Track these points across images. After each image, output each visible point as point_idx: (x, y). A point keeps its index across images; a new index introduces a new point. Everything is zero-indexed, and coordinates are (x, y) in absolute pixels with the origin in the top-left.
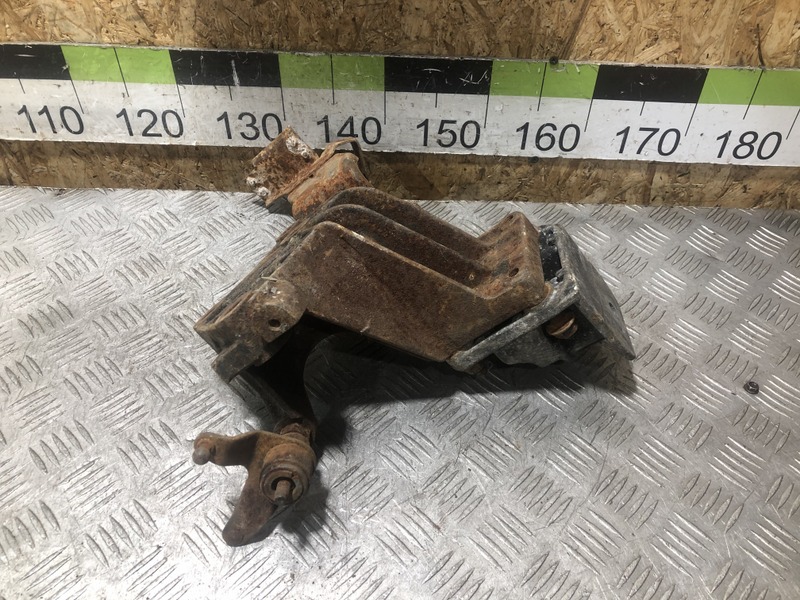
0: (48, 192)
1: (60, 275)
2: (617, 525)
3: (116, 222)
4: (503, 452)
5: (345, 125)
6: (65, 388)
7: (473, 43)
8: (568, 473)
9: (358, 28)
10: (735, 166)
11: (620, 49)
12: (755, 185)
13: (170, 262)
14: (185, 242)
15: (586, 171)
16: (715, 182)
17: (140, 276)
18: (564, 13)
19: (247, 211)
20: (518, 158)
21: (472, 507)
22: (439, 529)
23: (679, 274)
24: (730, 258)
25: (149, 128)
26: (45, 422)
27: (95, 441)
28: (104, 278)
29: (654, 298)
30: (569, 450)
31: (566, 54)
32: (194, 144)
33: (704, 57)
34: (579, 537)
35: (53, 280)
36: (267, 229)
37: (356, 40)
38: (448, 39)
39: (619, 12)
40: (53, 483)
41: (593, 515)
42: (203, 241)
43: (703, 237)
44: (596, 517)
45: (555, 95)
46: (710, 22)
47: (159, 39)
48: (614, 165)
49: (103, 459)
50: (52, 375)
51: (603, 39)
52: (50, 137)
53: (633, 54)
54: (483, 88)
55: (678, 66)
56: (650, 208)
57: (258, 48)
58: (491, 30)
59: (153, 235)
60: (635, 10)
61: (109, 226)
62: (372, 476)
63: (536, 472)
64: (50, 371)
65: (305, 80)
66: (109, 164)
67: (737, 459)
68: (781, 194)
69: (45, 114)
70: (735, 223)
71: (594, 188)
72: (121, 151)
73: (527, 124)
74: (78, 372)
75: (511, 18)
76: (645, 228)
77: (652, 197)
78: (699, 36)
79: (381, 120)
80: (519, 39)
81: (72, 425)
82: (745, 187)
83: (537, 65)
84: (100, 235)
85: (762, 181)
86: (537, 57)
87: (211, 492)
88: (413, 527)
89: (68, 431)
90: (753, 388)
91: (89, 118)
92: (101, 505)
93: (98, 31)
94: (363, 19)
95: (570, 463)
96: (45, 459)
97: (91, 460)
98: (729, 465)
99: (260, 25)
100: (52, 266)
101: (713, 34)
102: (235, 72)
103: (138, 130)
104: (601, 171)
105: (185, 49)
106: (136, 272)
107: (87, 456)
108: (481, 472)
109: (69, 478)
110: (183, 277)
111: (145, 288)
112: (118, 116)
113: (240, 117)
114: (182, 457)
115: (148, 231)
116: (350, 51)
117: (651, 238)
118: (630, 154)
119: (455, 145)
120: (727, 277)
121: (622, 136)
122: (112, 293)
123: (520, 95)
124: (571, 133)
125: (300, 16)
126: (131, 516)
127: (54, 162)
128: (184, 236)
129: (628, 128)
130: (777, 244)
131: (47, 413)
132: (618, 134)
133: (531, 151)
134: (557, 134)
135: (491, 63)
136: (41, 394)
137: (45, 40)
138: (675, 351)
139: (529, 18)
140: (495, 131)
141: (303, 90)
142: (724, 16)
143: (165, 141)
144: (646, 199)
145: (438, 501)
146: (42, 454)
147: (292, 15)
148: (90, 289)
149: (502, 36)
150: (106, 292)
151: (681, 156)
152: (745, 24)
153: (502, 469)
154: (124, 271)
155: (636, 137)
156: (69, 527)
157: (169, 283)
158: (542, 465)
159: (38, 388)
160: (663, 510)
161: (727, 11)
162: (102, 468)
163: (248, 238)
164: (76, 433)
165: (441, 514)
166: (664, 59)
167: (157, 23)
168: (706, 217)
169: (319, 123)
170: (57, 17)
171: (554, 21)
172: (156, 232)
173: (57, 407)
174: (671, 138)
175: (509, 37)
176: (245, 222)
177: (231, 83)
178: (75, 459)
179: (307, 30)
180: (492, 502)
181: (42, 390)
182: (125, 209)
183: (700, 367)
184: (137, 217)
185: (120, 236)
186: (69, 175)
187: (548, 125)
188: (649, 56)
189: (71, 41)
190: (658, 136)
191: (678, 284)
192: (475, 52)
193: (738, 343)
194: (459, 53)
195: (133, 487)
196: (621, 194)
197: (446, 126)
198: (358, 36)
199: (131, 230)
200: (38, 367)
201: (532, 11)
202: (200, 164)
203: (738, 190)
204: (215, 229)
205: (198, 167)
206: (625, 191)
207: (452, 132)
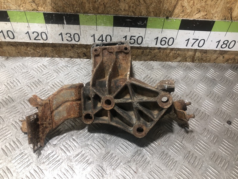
0: (3, 58)
1: (9, 87)
2: (191, 170)
3: (26, 69)
4: (155, 146)
5: (100, 37)
6: (12, 127)
7: (142, 12)
8: (175, 152)
9: (105, 7)
10: (221, 51)
11: (188, 14)
12: (226, 56)
13: (45, 82)
14: (49, 75)
15: (175, 52)
16: (214, 55)
17: (35, 87)
18: (171, 3)
19: (69, 65)
20: (154, 48)
21: (146, 165)
22: (136, 173)
23: (205, 85)
24: (220, 79)
25: (36, 37)
26: (6, 139)
27: (23, 145)
28: (23, 88)
29: (198, 93)
30: (175, 145)
31: (171, 16)
32: (51, 43)
33: (214, 17)
34: (180, 174)
35: (6, 89)
36: (76, 70)
37: (104, 10)
38: (134, 10)
39: (189, 3)
40: (10, 160)
41: (184, 167)
42: (55, 75)
43: (211, 73)
44: (185, 167)
45: (167, 28)
46: (217, 6)
47: (39, 9)
48: (184, 50)
49: (26, 152)
50: (8, 122)
51: (183, 11)
52: (3, 40)
53: (192, 16)
54: (145, 26)
55: (206, 20)
56: (195, 63)
57: (72, 12)
58: (148, 8)
59: (39, 73)
60: (194, 2)
61: (24, 70)
62: (114, 155)
63: (165, 153)
64: (7, 121)
65: (88, 23)
66: (23, 49)
67: (226, 146)
68: (234, 59)
69: (2, 33)
70: (221, 68)
71: (177, 57)
72: (27, 44)
73: (158, 37)
74: (16, 121)
75: (154, 4)
76: (194, 70)
77: (195, 60)
78: (213, 10)
79: (112, 36)
80: (157, 11)
81: (15, 140)
82: (223, 57)
83: (162, 19)
84: (21, 73)
85: (229, 55)
86: (162, 16)
87: (62, 162)
88: (128, 173)
89: (14, 142)
90: (229, 123)
91: (16, 34)
92: (26, 167)
93: (19, 6)
94: (107, 4)
95: (176, 149)
96: (7, 152)
97: (22, 152)
98: (224, 149)
99: (73, 5)
100: (6, 84)
101: (217, 10)
102: (65, 20)
103: (32, 38)
104: (180, 52)
105: (48, 12)
106: (34, 86)
107: (21, 150)
108: (148, 153)
109: (15, 158)
110: (49, 87)
111: (37, 91)
112: (26, 33)
113: (66, 34)
114: (52, 150)
115: (37, 72)
116: (102, 14)
117: (196, 73)
118: (189, 47)
119: (135, 44)
120: (219, 86)
121: (187, 41)
122: (26, 93)
123: (156, 28)
124: (171, 40)
125: (86, 2)
126: (36, 171)
127: (5, 48)
128: (49, 73)
129: (189, 39)
130: (234, 75)
131: (7, 135)
132: (186, 41)
133: (159, 45)
134: (167, 40)
135: (147, 18)
136: (4, 129)
137: (2, 9)
138: (205, 111)
139: (160, 4)
140: (148, 39)
141: (87, 26)
142: (221, 5)
143: (42, 41)
144: (193, 60)
145: (135, 163)
146: (5, 150)
147: (84, 2)
148: (19, 92)
149: (151, 10)
150: (24, 93)
151: (205, 48)
152: (227, 7)
153: (154, 152)
154: (30, 85)
155: (191, 41)
156: (16, 176)
157: (45, 89)
158: (167, 150)
159: (3, 127)
160: (205, 164)
161: (222, 3)
162: (26, 155)
163: (70, 74)
164: (16, 142)
165: (137, 168)
166: (202, 17)
167: (39, 4)
168: (212, 66)
169: (92, 36)
170: (6, 2)
171: (168, 5)
172: (40, 72)
173: (10, 133)
174: (202, 42)
175: (153, 10)
176: (68, 68)
177: (63, 23)
178: (17, 152)
179: (88, 7)
180: (152, 163)
181: (4, 127)
182: (29, 64)
183: (213, 116)
184: (33, 67)
185: (28, 73)
186: (10, 52)
187: (164, 37)
188: (197, 17)
189: (10, 9)
190: (198, 41)
191: (205, 88)
192: (142, 15)
193: (224, 108)
194: (137, 15)
195: (36, 161)
196: (186, 59)
197: (132, 38)
198: (105, 9)
199: (31, 71)
200: (3, 119)
201: (161, 2)
202: (53, 49)
203: (221, 57)
204: (59, 71)
205: (52, 50)
206: (187, 58)
207: (134, 40)
